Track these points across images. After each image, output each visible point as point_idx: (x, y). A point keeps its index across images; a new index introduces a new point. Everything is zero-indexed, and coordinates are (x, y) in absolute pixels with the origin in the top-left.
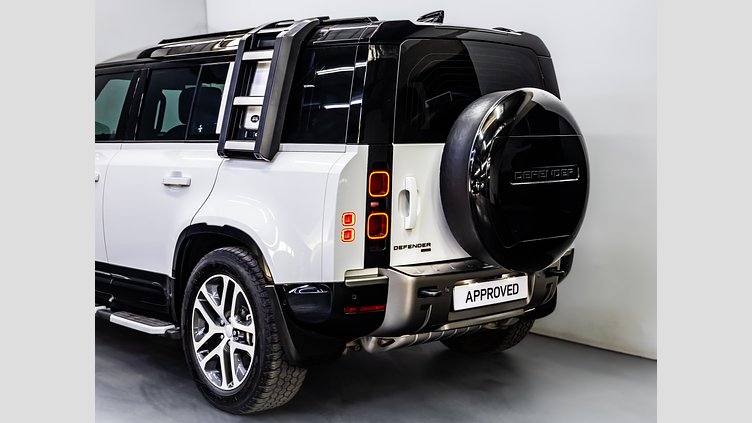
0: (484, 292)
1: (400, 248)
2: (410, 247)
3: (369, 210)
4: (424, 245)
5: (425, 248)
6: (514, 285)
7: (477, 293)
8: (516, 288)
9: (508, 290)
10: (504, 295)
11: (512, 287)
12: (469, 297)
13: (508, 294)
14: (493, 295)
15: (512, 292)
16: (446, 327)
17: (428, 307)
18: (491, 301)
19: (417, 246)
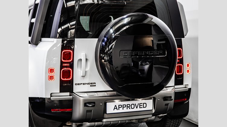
0: (124, 106)
1: (79, 84)
2: (84, 84)
3: (62, 67)
4: (92, 83)
5: (93, 84)
6: (144, 103)
7: (120, 106)
8: (145, 105)
9: (140, 106)
10: (137, 108)
11: (142, 104)
12: (115, 108)
13: (140, 108)
14: (130, 107)
15: (142, 107)
16: (104, 120)
17: (90, 111)
18: (129, 110)
19: (88, 84)
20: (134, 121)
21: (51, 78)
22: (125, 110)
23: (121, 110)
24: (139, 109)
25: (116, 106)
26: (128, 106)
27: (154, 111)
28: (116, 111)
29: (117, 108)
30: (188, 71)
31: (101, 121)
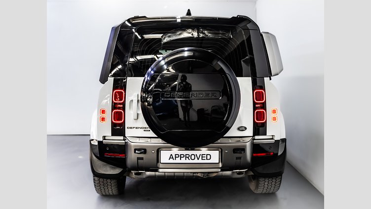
0: (182, 156)
1: (131, 128)
2: (137, 128)
3: (113, 108)
4: (145, 128)
5: (147, 129)
6: (207, 155)
7: (177, 156)
8: (209, 157)
9: (202, 157)
10: (198, 159)
11: (206, 156)
12: (171, 157)
13: (202, 159)
14: (190, 158)
15: (206, 158)
16: (160, 170)
17: (142, 159)
18: (188, 161)
19: (141, 128)
20: (199, 175)
21: (103, 119)
22: (183, 160)
23: (178, 160)
24: (200, 161)
25: (171, 155)
26: (187, 156)
27: (220, 165)
28: (171, 161)
29: (173, 158)
30: (274, 119)
31: (156, 171)
